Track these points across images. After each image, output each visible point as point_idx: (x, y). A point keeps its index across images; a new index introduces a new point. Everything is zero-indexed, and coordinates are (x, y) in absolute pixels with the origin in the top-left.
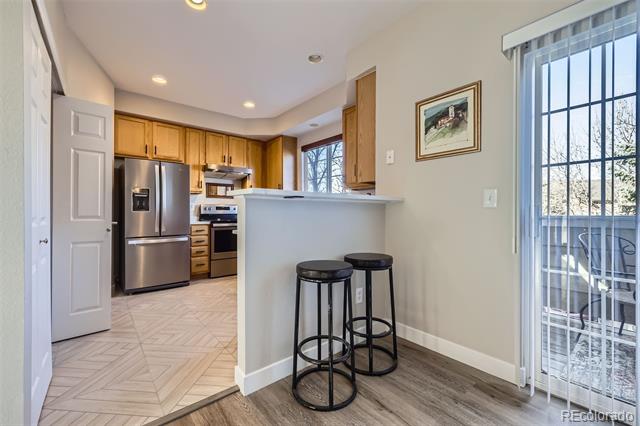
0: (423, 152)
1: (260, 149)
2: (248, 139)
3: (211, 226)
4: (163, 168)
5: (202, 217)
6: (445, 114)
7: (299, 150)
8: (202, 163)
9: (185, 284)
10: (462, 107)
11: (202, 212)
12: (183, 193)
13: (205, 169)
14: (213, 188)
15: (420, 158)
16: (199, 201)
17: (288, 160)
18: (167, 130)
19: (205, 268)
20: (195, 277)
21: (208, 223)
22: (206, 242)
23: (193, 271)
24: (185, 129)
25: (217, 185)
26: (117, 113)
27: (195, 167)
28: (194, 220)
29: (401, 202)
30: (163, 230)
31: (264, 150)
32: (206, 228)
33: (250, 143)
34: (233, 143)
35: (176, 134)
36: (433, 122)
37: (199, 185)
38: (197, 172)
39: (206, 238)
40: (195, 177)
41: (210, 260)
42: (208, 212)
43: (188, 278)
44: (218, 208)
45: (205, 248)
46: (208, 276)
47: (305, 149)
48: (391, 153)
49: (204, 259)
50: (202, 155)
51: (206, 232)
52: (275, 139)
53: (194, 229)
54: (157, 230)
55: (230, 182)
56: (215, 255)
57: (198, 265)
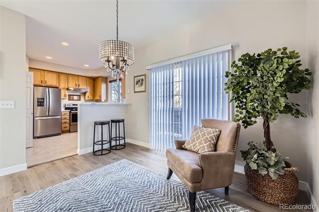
0: (136, 91)
1: (92, 81)
2: (87, 77)
3: (70, 112)
4: (50, 90)
5: (66, 109)
6: (139, 81)
7: (108, 82)
8: (67, 87)
9: (59, 134)
10: (142, 80)
11: (67, 106)
12: (58, 99)
13: (68, 89)
14: (72, 97)
15: (135, 92)
16: (65, 102)
17: (103, 86)
18: (51, 75)
19: (68, 128)
20: (63, 132)
21: (69, 111)
22: (68, 118)
23: (63, 129)
24: (59, 73)
25: (73, 95)
26: (29, 68)
27: (63, 89)
28: (63, 109)
29: (131, 104)
30: (50, 114)
31: (94, 81)
32: (68, 113)
33: (88, 79)
34: (80, 79)
35: (55, 75)
36: (137, 83)
37: (65, 96)
38: (64, 91)
39: (68, 117)
40: (63, 92)
41: (70, 125)
42: (69, 107)
43: (61, 132)
44: (73, 105)
45: (68, 121)
46: (69, 131)
47: (110, 82)
48: (129, 90)
49: (67, 125)
50: (66, 84)
51: (68, 114)
52: (98, 78)
53: (63, 113)
54: (47, 114)
55: (79, 94)
56: (72, 123)
57: (65, 127)
